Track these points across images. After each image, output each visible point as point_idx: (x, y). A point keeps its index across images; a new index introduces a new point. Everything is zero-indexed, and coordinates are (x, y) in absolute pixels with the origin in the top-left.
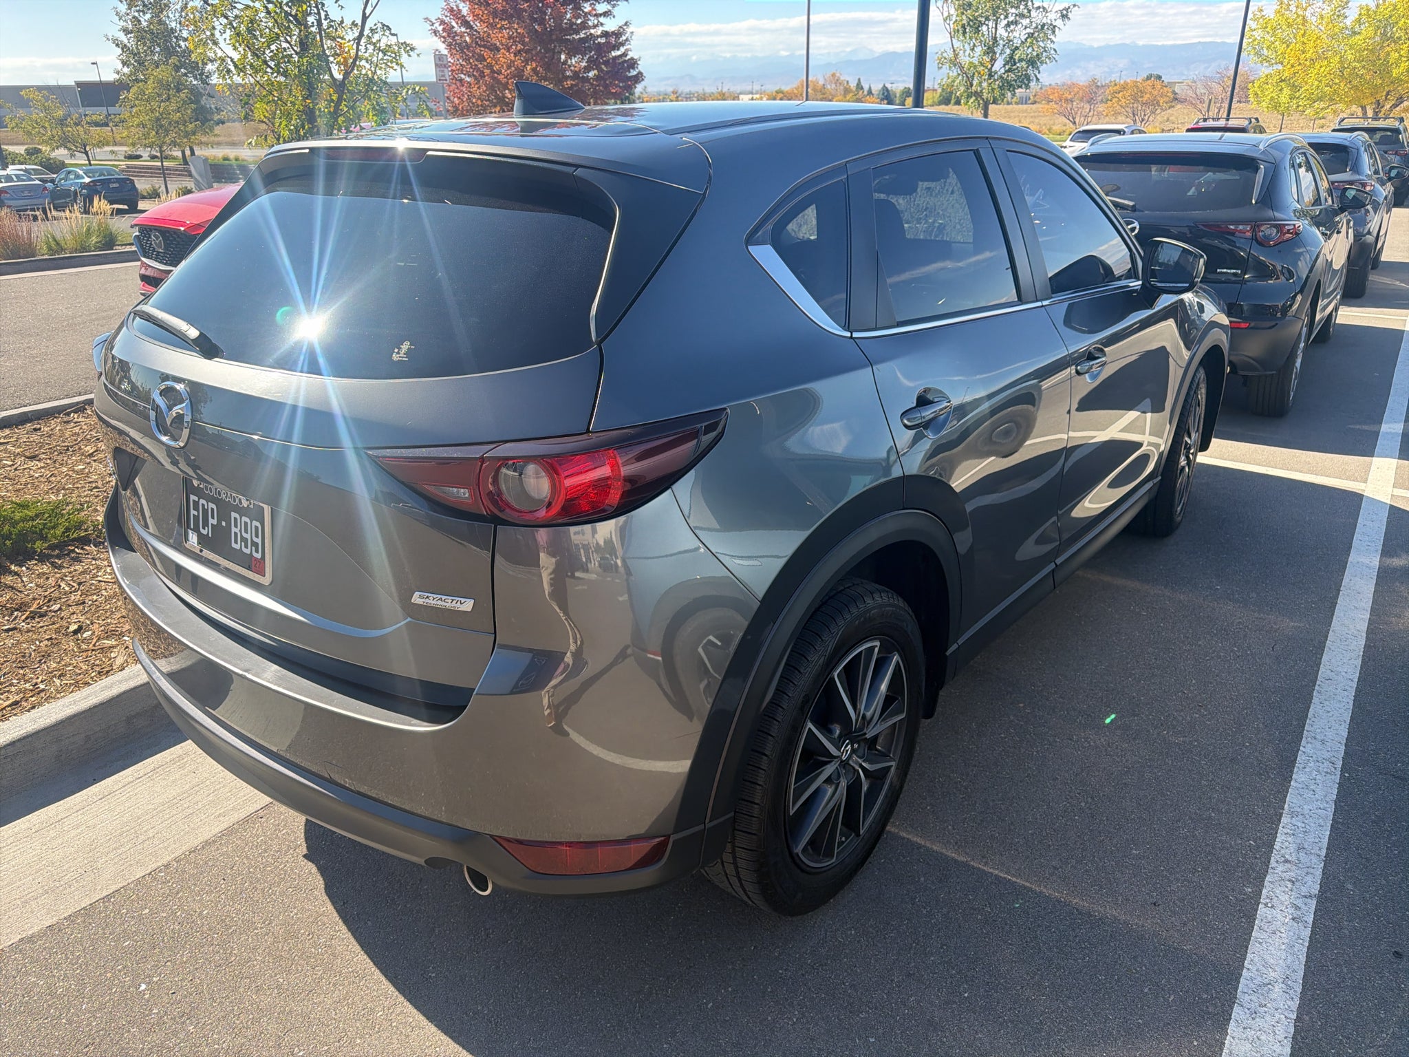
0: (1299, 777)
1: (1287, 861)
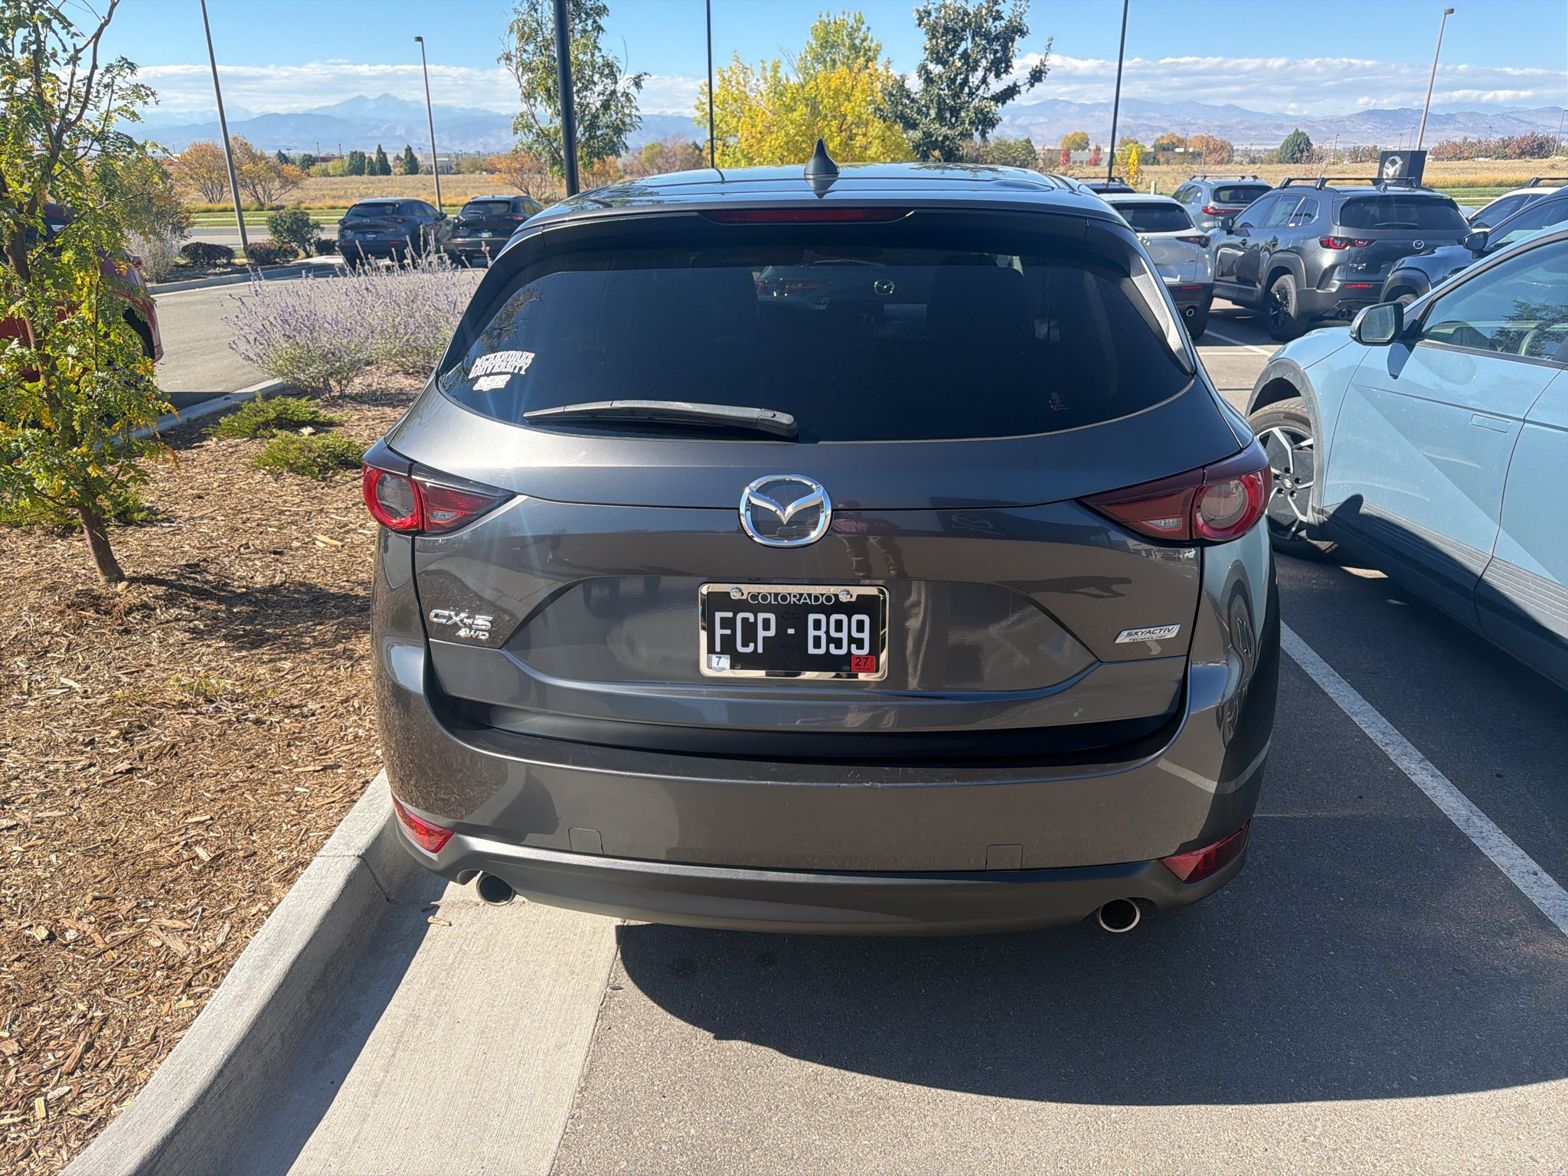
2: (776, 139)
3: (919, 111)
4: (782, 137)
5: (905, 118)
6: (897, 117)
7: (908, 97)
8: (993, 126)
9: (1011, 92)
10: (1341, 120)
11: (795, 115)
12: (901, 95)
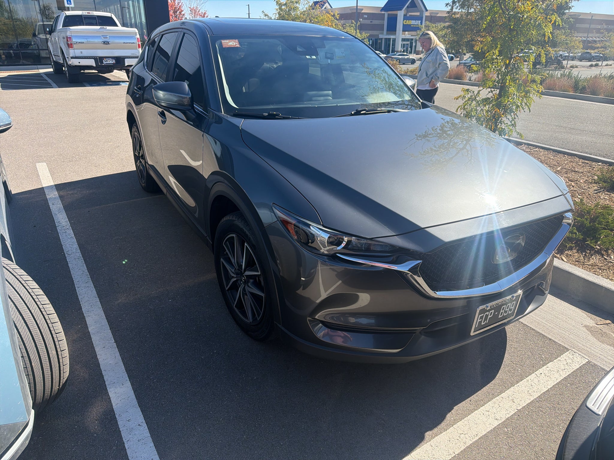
0: (76, 246)
1: (67, 229)
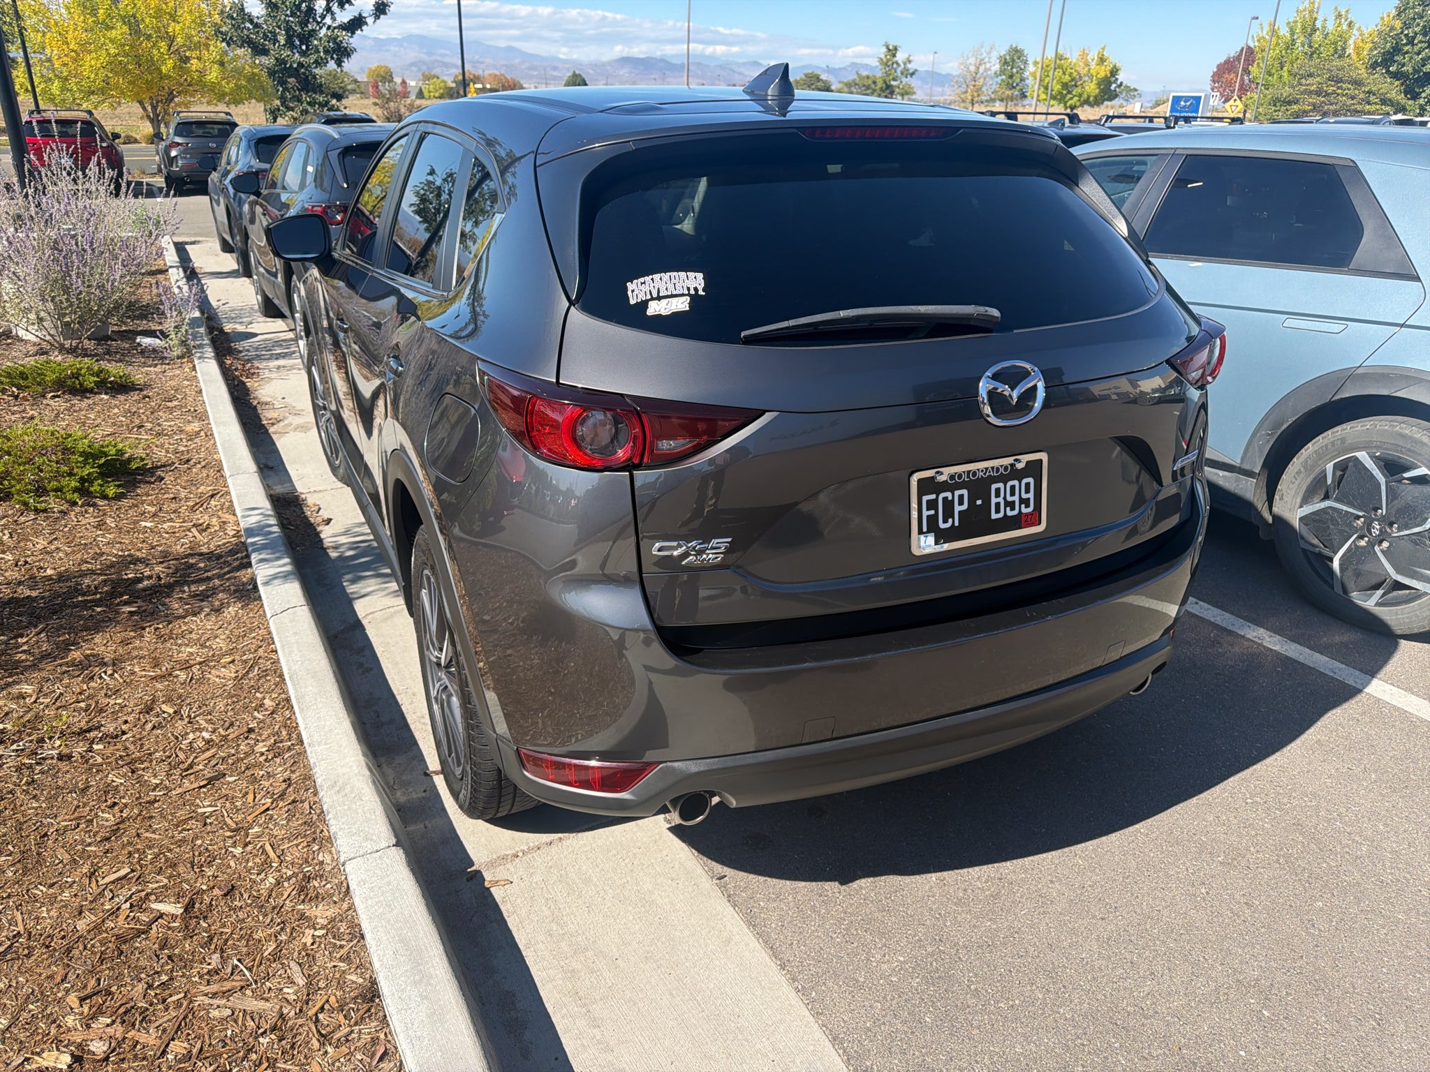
2: (98, 59)
3: (265, 37)
4: (103, 59)
5: (253, 43)
6: (243, 42)
7: (251, 21)
8: (349, 55)
9: (357, 23)
10: (604, 65)
11: (113, 34)
12: (243, 18)
